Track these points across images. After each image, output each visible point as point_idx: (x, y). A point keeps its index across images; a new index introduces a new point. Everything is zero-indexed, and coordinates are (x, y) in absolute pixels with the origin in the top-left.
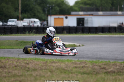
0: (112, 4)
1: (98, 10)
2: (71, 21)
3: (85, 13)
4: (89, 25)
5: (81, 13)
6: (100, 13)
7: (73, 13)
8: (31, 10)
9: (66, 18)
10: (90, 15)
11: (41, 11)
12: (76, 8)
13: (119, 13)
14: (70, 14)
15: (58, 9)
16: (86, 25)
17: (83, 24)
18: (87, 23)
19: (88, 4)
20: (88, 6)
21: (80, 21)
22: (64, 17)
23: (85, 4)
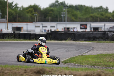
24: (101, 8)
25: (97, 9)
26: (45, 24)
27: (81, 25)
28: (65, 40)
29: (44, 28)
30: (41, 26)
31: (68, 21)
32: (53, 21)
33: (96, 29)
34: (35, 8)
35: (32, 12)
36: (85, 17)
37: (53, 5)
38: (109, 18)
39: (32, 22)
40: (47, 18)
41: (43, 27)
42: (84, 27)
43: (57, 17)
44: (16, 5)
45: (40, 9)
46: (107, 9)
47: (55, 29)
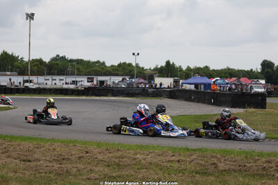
24: (98, 62)
25: (94, 63)
26: (54, 77)
27: (88, 78)
28: (106, 96)
29: (54, 82)
30: (51, 79)
31: (77, 75)
33: (102, 82)
34: (40, 62)
35: (37, 65)
36: (87, 71)
37: (54, 59)
38: (109, 72)
39: (41, 75)
40: (53, 71)
41: (53, 80)
42: (90, 80)
43: (61, 70)
44: (22, 59)
45: (45, 62)
46: (104, 63)
47: (64, 82)
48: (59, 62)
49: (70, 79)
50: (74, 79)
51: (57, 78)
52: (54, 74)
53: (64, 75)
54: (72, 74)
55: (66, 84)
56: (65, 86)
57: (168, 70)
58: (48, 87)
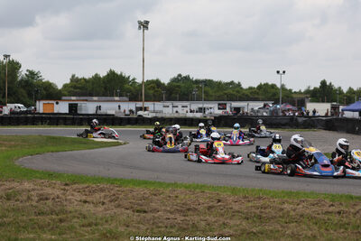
0: (105, 88)
1: (91, 95)
2: (62, 108)
3: (78, 98)
4: (83, 112)
5: (73, 98)
6: (95, 98)
7: (64, 98)
8: (14, 93)
9: (57, 103)
10: (83, 100)
11: (26, 95)
12: (66, 93)
13: (117, 98)
14: (60, 99)
15: (45, 93)
16: (79, 112)
17: (76, 110)
18: (81, 109)
19: (79, 88)
20: (78, 90)
21: (73, 108)
22: (54, 102)
23: (75, 87)
24: (232, 83)
25: (227, 84)
26: (176, 103)
27: (219, 104)
29: (175, 109)
30: (171, 106)
31: (205, 100)
32: (181, 100)
33: (237, 110)
34: (157, 83)
35: (154, 88)
36: (218, 94)
37: (175, 80)
38: (247, 95)
39: (159, 101)
40: (173, 95)
41: (173, 107)
42: (222, 107)
43: (184, 94)
44: (134, 79)
45: (164, 84)
46: (239, 85)
47: (188, 109)
48: (181, 84)
49: (195, 106)
50: (201, 106)
51: (180, 104)
52: (175, 100)
53: (187, 100)
54: (199, 99)
55: (191, 112)
56: (190, 115)
57: (324, 92)
58: (168, 116)
